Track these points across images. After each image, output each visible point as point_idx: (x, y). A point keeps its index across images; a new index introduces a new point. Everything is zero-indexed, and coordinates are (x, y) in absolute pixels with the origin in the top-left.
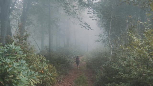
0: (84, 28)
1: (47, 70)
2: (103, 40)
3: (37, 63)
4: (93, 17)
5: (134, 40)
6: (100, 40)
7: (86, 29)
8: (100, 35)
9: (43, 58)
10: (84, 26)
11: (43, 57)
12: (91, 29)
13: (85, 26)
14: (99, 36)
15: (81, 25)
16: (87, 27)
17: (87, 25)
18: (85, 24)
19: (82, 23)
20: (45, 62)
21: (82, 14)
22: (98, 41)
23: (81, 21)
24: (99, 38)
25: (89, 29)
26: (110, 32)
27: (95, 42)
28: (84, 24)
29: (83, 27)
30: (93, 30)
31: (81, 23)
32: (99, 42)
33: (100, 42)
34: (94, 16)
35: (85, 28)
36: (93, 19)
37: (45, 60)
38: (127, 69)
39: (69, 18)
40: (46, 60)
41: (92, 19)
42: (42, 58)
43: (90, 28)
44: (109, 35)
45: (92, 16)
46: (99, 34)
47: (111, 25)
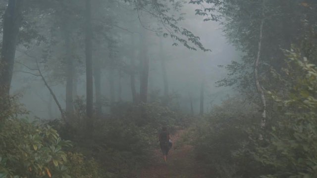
0: (181, 44)
1: (62, 168)
2: (243, 79)
3: (32, 149)
4: (207, 11)
5: (306, 72)
6: (233, 81)
7: (188, 47)
8: (233, 67)
9: (52, 132)
10: (181, 40)
11: (52, 130)
12: (202, 48)
13: (184, 41)
14: (230, 67)
15: (172, 36)
16: (190, 43)
17: (190, 36)
18: (185, 32)
19: (176, 31)
20: (56, 147)
21: (180, 6)
22: (228, 83)
23: (172, 26)
24: (231, 75)
25: (196, 47)
26: (259, 56)
27: (220, 85)
28: (183, 33)
29: (178, 42)
30: (208, 50)
31: (173, 29)
32: (230, 85)
33: (235, 85)
34: (209, 10)
35: (186, 45)
36: (206, 20)
37: (59, 140)
38: (295, 164)
39: (139, 17)
40: (62, 139)
41: (205, 17)
42: (48, 134)
43: (200, 45)
44: (257, 65)
45: (205, 10)
46: (230, 64)
47: (261, 36)
